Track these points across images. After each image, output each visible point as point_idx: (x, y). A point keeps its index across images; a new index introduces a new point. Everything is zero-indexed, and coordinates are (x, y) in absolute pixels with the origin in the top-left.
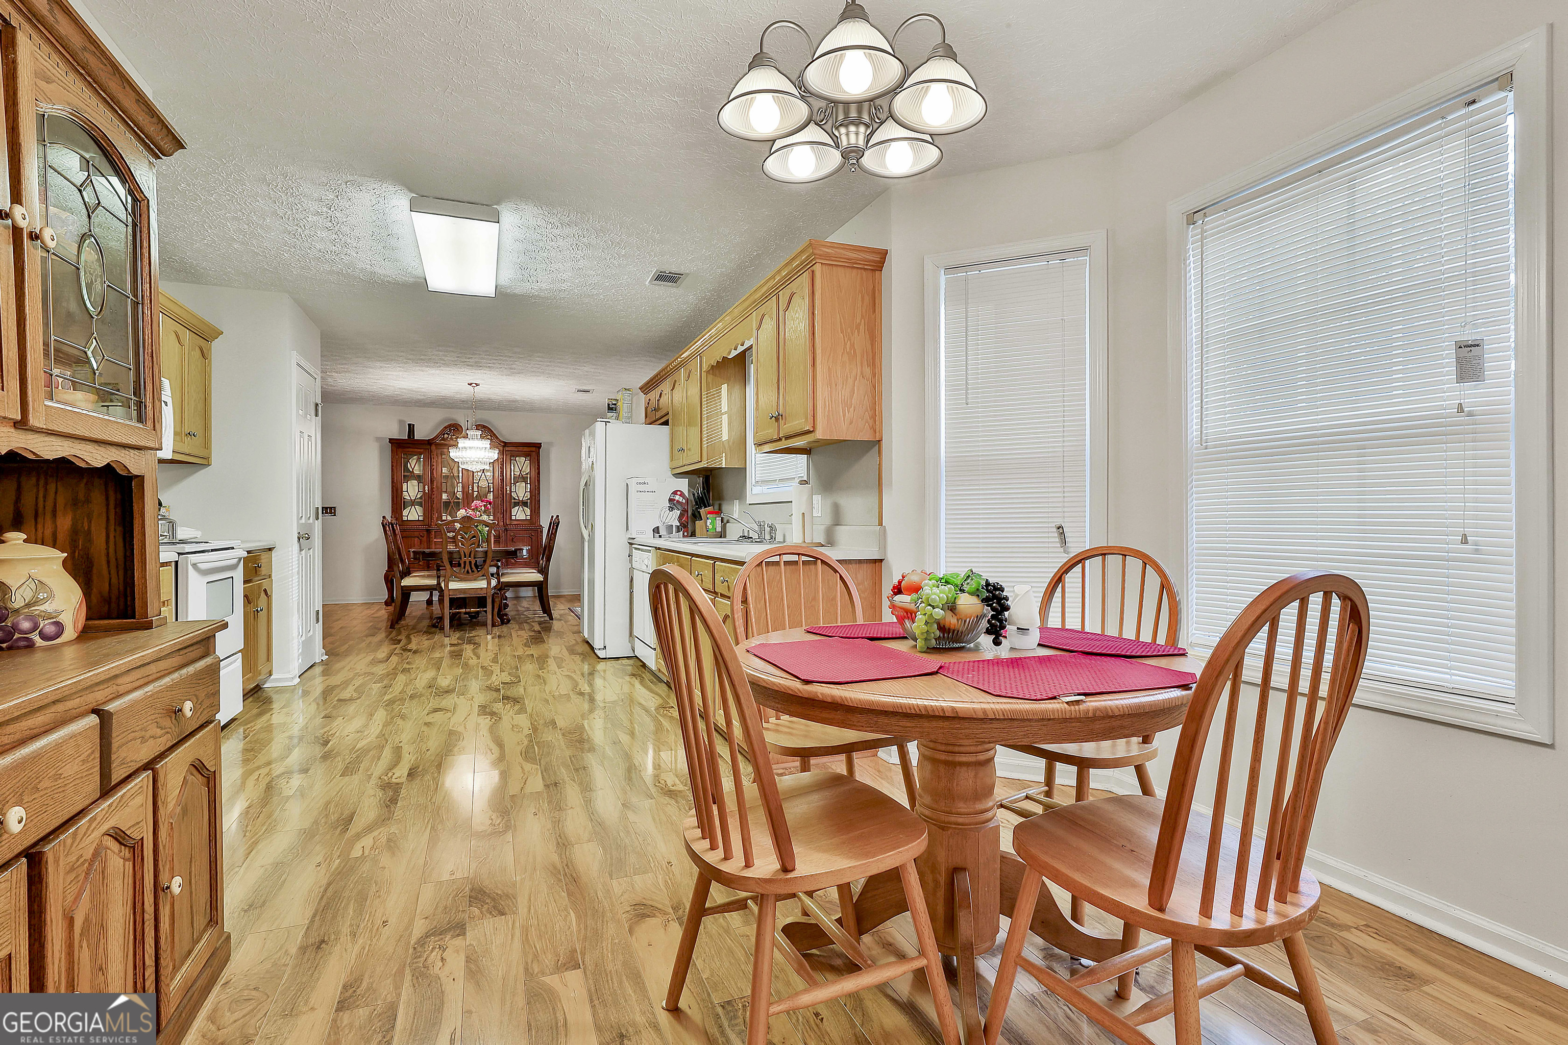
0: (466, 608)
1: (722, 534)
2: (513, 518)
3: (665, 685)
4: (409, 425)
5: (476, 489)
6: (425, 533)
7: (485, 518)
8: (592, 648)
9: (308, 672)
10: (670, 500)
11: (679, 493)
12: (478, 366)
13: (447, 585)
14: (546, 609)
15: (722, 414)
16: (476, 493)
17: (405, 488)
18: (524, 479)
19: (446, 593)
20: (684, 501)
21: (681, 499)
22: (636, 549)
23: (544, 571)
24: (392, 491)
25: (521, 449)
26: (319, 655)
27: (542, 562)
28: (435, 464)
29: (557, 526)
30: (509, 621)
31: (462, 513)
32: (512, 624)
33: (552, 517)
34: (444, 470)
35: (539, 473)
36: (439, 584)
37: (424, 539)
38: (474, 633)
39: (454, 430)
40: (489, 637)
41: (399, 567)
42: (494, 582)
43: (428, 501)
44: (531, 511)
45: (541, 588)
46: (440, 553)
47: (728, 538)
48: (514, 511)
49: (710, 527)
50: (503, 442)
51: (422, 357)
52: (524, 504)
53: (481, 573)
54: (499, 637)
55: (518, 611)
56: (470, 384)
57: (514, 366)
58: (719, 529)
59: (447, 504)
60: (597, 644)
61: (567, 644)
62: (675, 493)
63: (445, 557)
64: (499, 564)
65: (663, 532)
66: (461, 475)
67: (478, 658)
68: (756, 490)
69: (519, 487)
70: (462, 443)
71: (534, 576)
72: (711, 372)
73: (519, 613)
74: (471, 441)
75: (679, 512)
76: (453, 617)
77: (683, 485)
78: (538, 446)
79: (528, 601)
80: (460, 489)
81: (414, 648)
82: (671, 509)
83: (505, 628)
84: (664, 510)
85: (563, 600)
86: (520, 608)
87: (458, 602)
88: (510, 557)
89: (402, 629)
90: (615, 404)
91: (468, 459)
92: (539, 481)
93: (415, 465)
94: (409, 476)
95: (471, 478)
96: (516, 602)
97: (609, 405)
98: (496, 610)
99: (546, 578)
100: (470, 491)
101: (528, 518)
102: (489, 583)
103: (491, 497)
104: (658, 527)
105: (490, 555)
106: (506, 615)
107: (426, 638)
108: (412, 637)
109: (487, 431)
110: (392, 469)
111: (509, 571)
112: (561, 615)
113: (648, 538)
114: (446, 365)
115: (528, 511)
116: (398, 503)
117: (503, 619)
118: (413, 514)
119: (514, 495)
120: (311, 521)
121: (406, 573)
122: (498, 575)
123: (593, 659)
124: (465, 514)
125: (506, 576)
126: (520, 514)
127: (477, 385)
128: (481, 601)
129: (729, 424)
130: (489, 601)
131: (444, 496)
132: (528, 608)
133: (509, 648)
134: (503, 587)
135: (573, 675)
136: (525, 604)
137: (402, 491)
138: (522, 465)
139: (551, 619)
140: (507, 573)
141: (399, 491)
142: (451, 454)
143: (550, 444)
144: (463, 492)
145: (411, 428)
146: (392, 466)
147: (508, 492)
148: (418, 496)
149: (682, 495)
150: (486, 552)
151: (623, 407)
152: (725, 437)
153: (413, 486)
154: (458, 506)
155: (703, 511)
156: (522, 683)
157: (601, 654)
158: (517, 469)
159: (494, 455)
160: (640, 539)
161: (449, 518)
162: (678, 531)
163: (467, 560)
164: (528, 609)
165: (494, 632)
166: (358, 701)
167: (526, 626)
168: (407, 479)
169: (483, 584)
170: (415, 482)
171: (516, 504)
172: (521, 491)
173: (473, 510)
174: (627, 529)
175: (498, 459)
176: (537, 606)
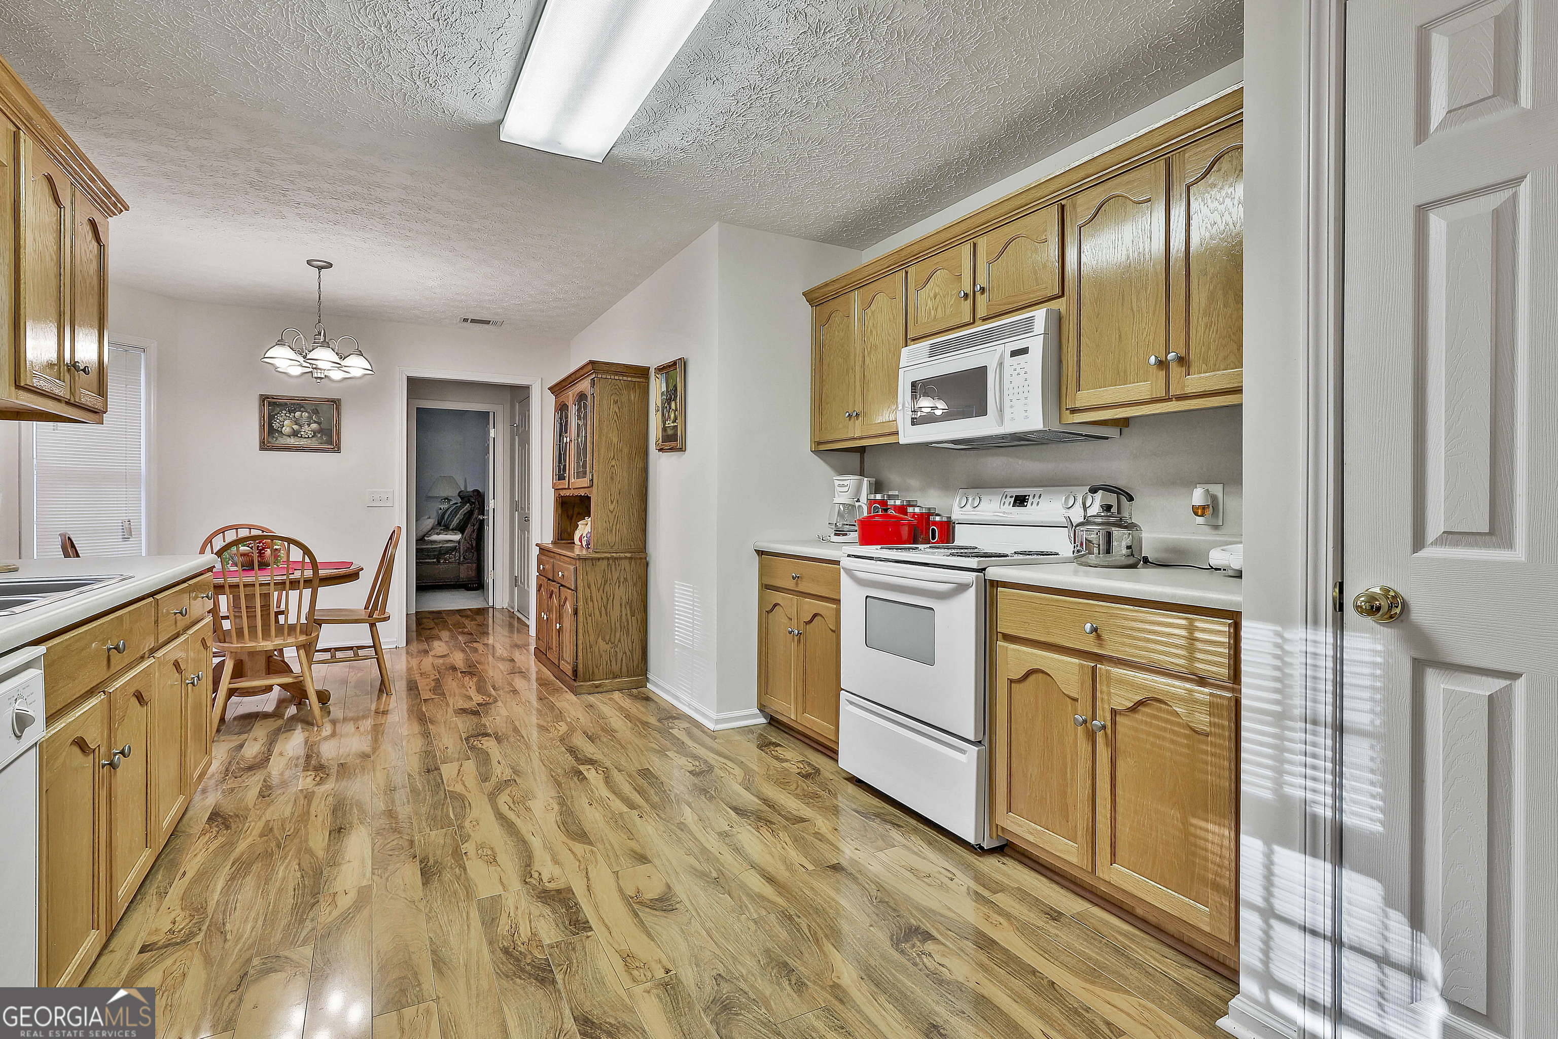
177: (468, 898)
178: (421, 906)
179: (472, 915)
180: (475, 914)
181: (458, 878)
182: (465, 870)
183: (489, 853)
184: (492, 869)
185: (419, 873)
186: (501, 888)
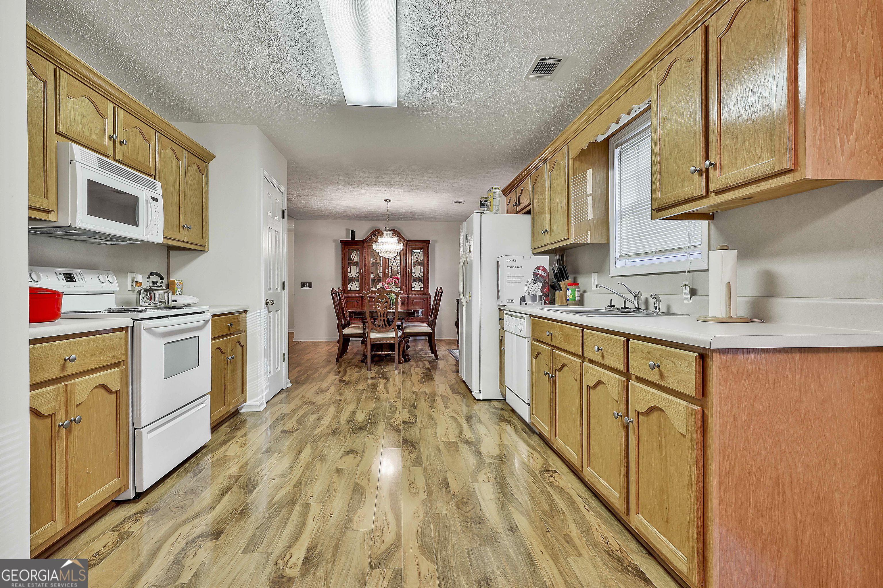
0: (382, 351)
1: (581, 303)
2: (413, 289)
3: (537, 437)
4: (352, 231)
5: (390, 271)
6: (361, 298)
7: (395, 289)
8: (470, 391)
9: (275, 399)
10: (535, 274)
11: (541, 268)
12: (389, 184)
13: (369, 335)
14: (434, 351)
15: (588, 196)
16: (390, 273)
17: (349, 271)
18: (419, 264)
19: (369, 341)
20: (546, 275)
21: (543, 273)
22: (507, 314)
23: (432, 325)
24: (342, 273)
25: (417, 244)
26: (285, 383)
27: (431, 319)
28: (366, 255)
29: (441, 295)
30: (409, 360)
31: (380, 285)
32: (412, 363)
33: (437, 288)
34: (372, 259)
35: (428, 260)
36: (365, 334)
37: (360, 302)
38: (387, 368)
39: (377, 233)
40: (396, 372)
41: (342, 321)
42: (399, 333)
43: (363, 279)
44: (424, 285)
45: (430, 337)
46: (365, 313)
47: (586, 307)
48: (413, 284)
49: (571, 296)
50: (407, 240)
51: (354, 179)
52: (420, 280)
53: (391, 327)
54: (403, 373)
55: (415, 351)
56: (386, 201)
57: (412, 183)
58: (578, 299)
59: (374, 280)
60: (474, 388)
61: (450, 383)
62: (538, 268)
63: (368, 316)
64: (403, 321)
65: (528, 300)
66: (381, 263)
67: (388, 393)
68: (620, 263)
69: (416, 269)
70: (380, 239)
71: (425, 328)
72: (578, 159)
73: (416, 352)
74: (386, 238)
75: (541, 284)
76: (373, 357)
77: (545, 261)
78: (428, 242)
79: (423, 345)
80: (381, 271)
81: (347, 380)
82: (535, 281)
83: (406, 365)
84: (529, 283)
85: (443, 343)
86: (417, 349)
87: (377, 346)
88: (411, 315)
89: (343, 363)
90: (486, 201)
91: (384, 250)
92: (428, 265)
93: (355, 257)
94: (352, 263)
95: (387, 264)
96: (414, 344)
97: (481, 202)
98: (401, 352)
99: (434, 331)
100: (387, 272)
101: (422, 289)
102: (396, 334)
103: (399, 276)
104: (524, 297)
105: (397, 315)
106: (408, 355)
107: (356, 371)
108: (347, 370)
109: (396, 233)
110: (342, 259)
111: (410, 325)
112: (443, 356)
113: (516, 305)
114: (370, 185)
115: (422, 285)
116: (345, 279)
117: (406, 358)
118: (354, 287)
119: (413, 274)
120: (279, 291)
121: (347, 325)
122: (402, 328)
123: (471, 401)
124: (382, 287)
125: (408, 329)
126: (417, 286)
127: (390, 201)
128: (391, 347)
129: (594, 205)
130: (396, 346)
131: (372, 275)
132: (422, 348)
133: (409, 384)
134: (406, 336)
135: (457, 417)
136: (420, 345)
137: (347, 272)
138: (418, 254)
139: (437, 358)
140: (409, 327)
141: (346, 272)
142: (374, 247)
143: (436, 241)
144: (383, 272)
145: (353, 232)
146: (342, 257)
147: (410, 272)
148: (357, 276)
149: (544, 269)
150: (394, 313)
151: (494, 202)
152: (590, 216)
153: (354, 269)
154: (379, 281)
155: (562, 283)
156: (418, 424)
157: (478, 396)
158: (415, 258)
159: (400, 247)
160: (510, 306)
161: (374, 289)
162: (541, 300)
163: (382, 318)
164: (422, 350)
165: (399, 368)
166: (296, 433)
167: (421, 364)
168: (350, 265)
169: (392, 335)
170: (355, 267)
171: (415, 280)
172: (418, 272)
173: (387, 284)
174: (498, 297)
175: (403, 250)
176: (427, 348)
177: (426, 468)
178: (446, 469)
179: (426, 461)
180: (424, 461)
181: (430, 478)
182: (426, 482)
183: (412, 489)
184: (413, 480)
185: (450, 485)
186: (411, 469)
